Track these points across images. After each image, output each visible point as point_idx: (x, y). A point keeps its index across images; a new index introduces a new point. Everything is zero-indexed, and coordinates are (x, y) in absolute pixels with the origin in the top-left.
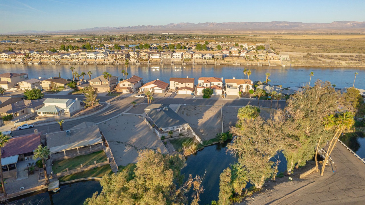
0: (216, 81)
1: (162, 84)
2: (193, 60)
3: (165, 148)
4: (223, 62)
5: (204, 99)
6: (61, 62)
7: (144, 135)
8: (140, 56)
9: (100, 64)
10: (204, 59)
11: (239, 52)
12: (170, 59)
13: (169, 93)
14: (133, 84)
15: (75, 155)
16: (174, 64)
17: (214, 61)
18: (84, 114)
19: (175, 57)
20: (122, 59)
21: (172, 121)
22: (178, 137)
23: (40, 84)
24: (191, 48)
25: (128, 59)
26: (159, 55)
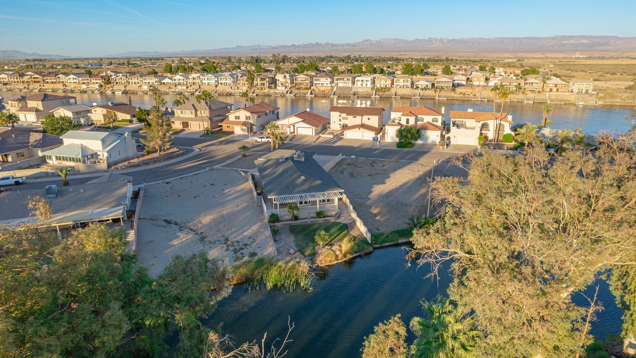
0: (429, 114)
3: (271, 244)
4: (452, 94)
5: (399, 149)
6: (158, 90)
7: (236, 209)
8: (295, 82)
9: (223, 95)
10: (415, 89)
11: (487, 79)
12: (350, 89)
13: (326, 136)
14: (256, 116)
16: (356, 97)
17: (435, 92)
19: (360, 83)
20: (262, 86)
23: (89, 114)
24: (394, 72)
25: (273, 86)
26: (331, 80)
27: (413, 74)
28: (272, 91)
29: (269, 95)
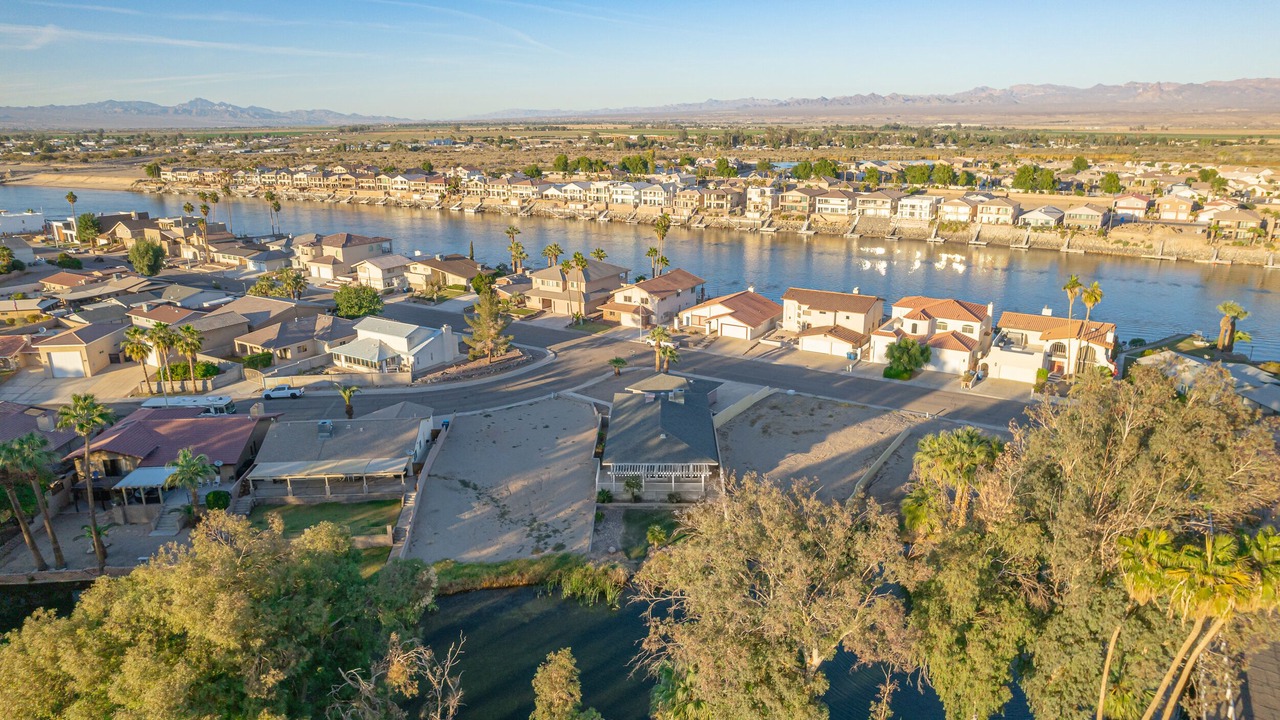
0: (958, 318)
1: (755, 309)
2: (973, 230)
3: (588, 534)
4: (1100, 243)
5: (887, 380)
6: (535, 208)
7: (560, 474)
8: (781, 203)
9: (645, 224)
10: (1021, 227)
11: (1197, 207)
12: (887, 221)
13: (771, 343)
14: (656, 299)
15: (317, 498)
16: (895, 238)
17: (1063, 237)
18: (455, 379)
19: (908, 210)
20: (719, 210)
21: (663, 442)
22: (662, 504)
23: (406, 274)
24: (1000, 181)
25: (738, 209)
26: (850, 202)
27: (1034, 189)
28: (735, 220)
29: (729, 229)
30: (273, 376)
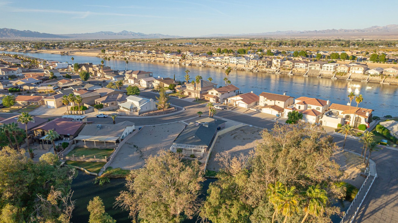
0: (315, 105)
2: (349, 75)
6: (206, 64)
8: (283, 65)
9: (239, 70)
10: (366, 75)
12: (318, 71)
13: (253, 110)
14: (221, 94)
15: (92, 147)
17: (382, 78)
19: (326, 68)
20: (263, 66)
21: (193, 138)
25: (269, 66)
26: (306, 65)
27: (377, 61)
28: (267, 70)
29: (265, 72)
30: (101, 111)
